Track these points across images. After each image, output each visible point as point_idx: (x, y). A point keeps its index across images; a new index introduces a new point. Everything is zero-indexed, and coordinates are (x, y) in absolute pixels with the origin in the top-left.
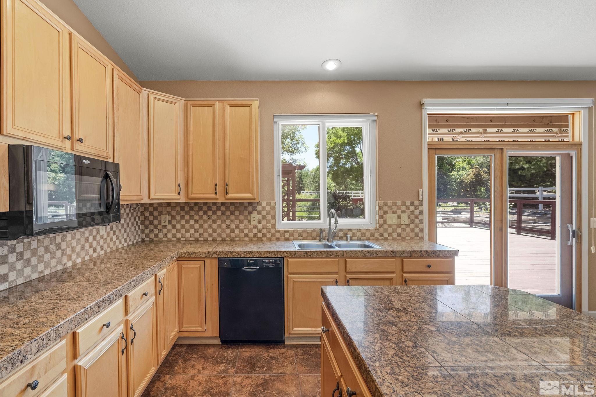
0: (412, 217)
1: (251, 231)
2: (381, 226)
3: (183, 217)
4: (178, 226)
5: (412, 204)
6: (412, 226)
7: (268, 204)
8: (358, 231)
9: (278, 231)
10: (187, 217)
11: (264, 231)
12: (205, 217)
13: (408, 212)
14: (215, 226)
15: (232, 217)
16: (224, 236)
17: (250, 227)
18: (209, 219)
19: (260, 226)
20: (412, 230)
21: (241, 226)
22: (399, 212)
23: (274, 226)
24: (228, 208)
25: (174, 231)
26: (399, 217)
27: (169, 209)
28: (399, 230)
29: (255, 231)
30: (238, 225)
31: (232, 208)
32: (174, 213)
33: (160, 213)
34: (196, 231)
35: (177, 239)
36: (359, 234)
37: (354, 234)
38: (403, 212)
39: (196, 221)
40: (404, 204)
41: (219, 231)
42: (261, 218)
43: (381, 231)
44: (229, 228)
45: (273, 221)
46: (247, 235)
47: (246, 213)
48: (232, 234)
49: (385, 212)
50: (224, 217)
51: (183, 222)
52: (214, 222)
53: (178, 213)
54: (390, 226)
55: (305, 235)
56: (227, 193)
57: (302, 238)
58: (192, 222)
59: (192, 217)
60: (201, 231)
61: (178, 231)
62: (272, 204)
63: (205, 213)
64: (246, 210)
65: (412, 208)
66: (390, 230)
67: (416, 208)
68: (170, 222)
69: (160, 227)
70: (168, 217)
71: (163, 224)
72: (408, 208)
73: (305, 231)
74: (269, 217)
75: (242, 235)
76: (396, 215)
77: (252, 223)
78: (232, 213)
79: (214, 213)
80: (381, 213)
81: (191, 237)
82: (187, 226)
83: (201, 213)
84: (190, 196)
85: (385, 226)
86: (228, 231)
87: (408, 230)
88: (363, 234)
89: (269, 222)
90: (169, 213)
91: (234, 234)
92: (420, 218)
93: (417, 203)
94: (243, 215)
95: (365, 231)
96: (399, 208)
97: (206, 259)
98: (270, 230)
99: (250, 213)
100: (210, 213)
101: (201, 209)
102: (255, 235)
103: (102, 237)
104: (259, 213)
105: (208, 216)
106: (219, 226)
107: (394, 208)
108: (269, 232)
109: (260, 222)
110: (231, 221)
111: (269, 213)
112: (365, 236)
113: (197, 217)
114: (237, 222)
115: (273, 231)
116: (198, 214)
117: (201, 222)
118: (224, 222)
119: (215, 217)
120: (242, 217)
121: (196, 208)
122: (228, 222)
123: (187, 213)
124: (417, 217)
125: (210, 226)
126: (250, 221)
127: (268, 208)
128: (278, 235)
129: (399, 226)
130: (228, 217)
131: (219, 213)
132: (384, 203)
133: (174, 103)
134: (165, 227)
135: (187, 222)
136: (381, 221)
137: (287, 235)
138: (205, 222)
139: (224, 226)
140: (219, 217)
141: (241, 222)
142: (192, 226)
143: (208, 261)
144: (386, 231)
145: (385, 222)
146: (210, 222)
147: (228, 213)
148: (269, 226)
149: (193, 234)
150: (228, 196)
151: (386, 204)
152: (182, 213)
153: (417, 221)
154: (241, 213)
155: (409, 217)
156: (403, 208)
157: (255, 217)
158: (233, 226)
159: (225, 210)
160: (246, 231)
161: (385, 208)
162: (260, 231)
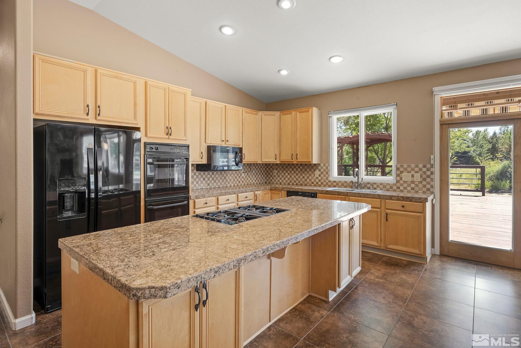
0: (424, 176)
1: (315, 180)
2: (398, 182)
3: (283, 172)
4: (281, 176)
5: (424, 166)
6: (424, 183)
7: (324, 165)
8: (380, 184)
9: (330, 181)
10: (285, 172)
11: (322, 181)
12: (293, 172)
13: (421, 172)
14: (297, 177)
15: (306, 172)
16: (301, 182)
17: (315, 178)
18: (295, 173)
19: (320, 178)
20: (425, 186)
21: (310, 178)
22: (413, 172)
23: (327, 178)
24: (304, 167)
25: (279, 179)
26: (413, 176)
27: (277, 167)
28: (413, 185)
29: (317, 180)
30: (309, 177)
31: (306, 167)
32: (279, 169)
33: (273, 169)
34: (289, 179)
35: (280, 182)
36: (381, 187)
37: (378, 186)
38: (416, 172)
39: (289, 174)
40: (417, 166)
41: (299, 179)
42: (320, 174)
43: (398, 185)
44: (304, 178)
45: (327, 176)
46: (313, 183)
47: (313, 170)
48: (305, 182)
49: (402, 172)
50: (302, 172)
51: (283, 174)
52: (297, 175)
53: (281, 170)
54: (405, 182)
55: (345, 184)
56: (297, 159)
57: (344, 186)
58: (287, 174)
59: (287, 172)
60: (291, 179)
61: (281, 179)
62: (327, 165)
63: (293, 170)
64: (313, 168)
65: (424, 170)
66: (405, 185)
67: (428, 170)
68: (277, 174)
69: (273, 176)
70: (276, 171)
71: (274, 175)
72: (421, 170)
73: (346, 182)
74: (325, 173)
75: (310, 183)
76: (410, 174)
77: (316, 176)
78: (306, 170)
79: (297, 170)
80: (398, 172)
81: (286, 182)
82: (285, 176)
83: (291, 170)
84: (281, 160)
85: (401, 182)
86: (304, 180)
87: (420, 186)
88: (384, 187)
89: (324, 176)
90: (277, 169)
91: (306, 182)
92: (431, 177)
93: (428, 166)
94: (311, 171)
95: (386, 185)
96: (413, 169)
97: (282, 191)
98: (325, 180)
99: (315, 170)
100: (295, 170)
101: (291, 167)
102: (317, 183)
103: (243, 177)
104: (320, 170)
105: (294, 171)
106: (299, 177)
107: (409, 169)
108: (325, 181)
109: (320, 176)
110: (305, 174)
111: (325, 170)
112: (386, 188)
113: (289, 172)
114: (308, 175)
115: (327, 181)
116: (289, 170)
117: (291, 174)
118: (301, 175)
119: (297, 172)
120: (310, 173)
121: (289, 167)
122: (303, 175)
123: (284, 169)
124: (428, 176)
125: (295, 177)
126: (314, 175)
127: (324, 168)
128: (330, 184)
129: (413, 182)
130: (304, 172)
131: (299, 170)
132: (400, 165)
133: (274, 115)
134: (275, 176)
135: (285, 174)
136: (398, 178)
137: (335, 184)
138: (293, 174)
139: (301, 177)
140: (299, 172)
141: (310, 175)
142: (287, 177)
143: (283, 192)
144: (402, 185)
145: (401, 179)
146: (295, 175)
147: (304, 170)
148: (325, 178)
149: (287, 181)
150: (298, 160)
151: (402, 166)
152: (282, 169)
153: (428, 180)
154: (310, 170)
155: (421, 176)
156: (417, 169)
157: (317, 173)
158: (306, 177)
159: (302, 168)
160: (313, 180)
161: (402, 169)
162: (320, 181)
